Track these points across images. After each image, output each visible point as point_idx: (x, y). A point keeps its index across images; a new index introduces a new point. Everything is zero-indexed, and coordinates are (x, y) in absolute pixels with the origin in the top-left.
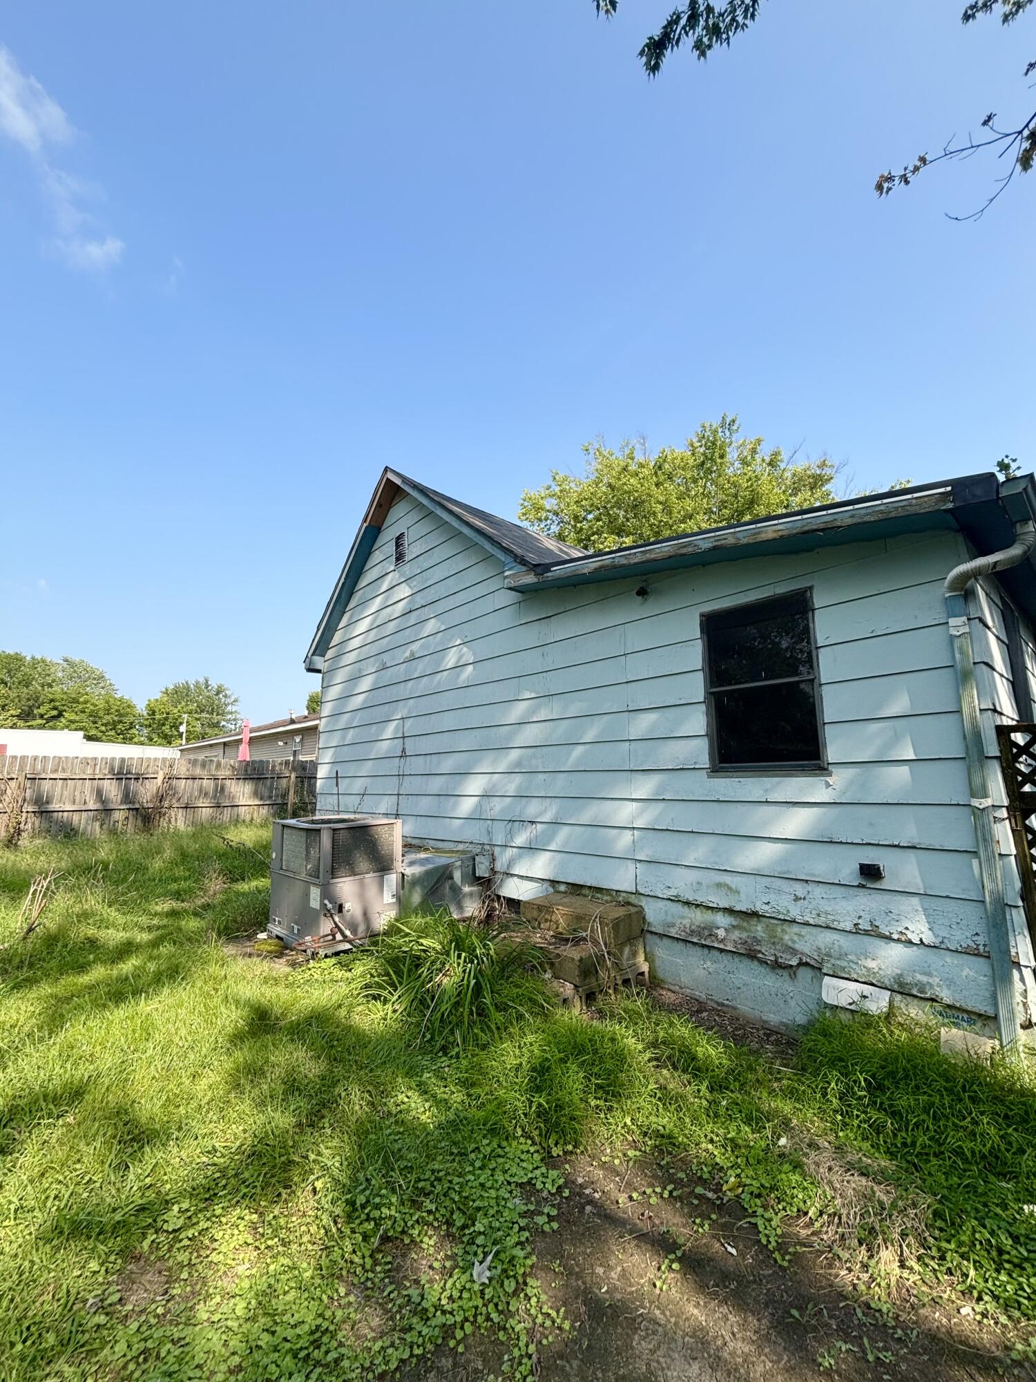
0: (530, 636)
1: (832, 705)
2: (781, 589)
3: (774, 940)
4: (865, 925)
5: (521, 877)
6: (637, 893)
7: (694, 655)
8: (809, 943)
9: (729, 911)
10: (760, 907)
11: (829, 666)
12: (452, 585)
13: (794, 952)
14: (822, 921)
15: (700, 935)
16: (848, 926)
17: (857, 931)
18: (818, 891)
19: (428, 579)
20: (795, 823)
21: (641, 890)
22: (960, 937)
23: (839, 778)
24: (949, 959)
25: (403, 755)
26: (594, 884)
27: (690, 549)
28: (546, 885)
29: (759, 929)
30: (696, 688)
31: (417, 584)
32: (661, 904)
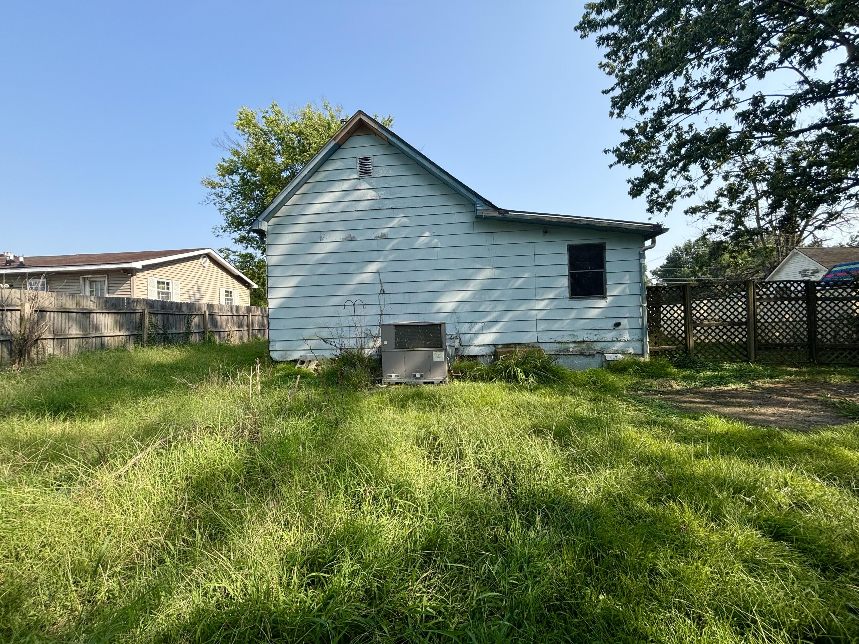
0: (482, 239)
1: (610, 279)
2: (596, 242)
3: (589, 348)
4: (615, 339)
5: (475, 346)
6: (538, 342)
7: (565, 259)
8: (598, 347)
9: (575, 342)
10: (585, 339)
11: (609, 267)
12: (419, 202)
13: (595, 350)
14: (603, 340)
15: (563, 351)
16: (610, 340)
17: (613, 341)
18: (601, 332)
19: (396, 193)
20: (594, 313)
21: (540, 341)
22: (636, 338)
23: (609, 299)
24: (633, 343)
25: (383, 292)
26: (518, 342)
27: (578, 222)
28: (492, 346)
29: (584, 346)
30: (566, 270)
31: (383, 194)
32: (548, 345)
